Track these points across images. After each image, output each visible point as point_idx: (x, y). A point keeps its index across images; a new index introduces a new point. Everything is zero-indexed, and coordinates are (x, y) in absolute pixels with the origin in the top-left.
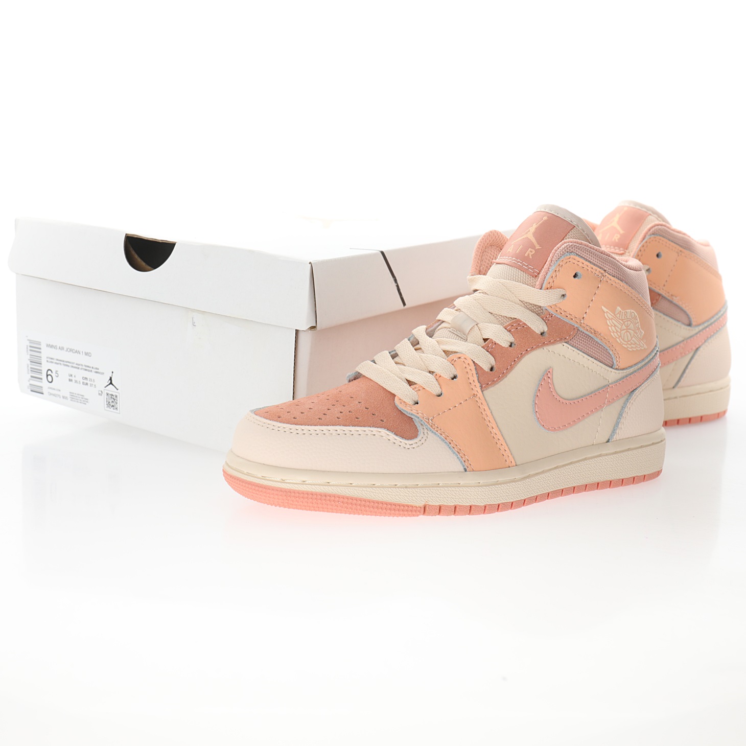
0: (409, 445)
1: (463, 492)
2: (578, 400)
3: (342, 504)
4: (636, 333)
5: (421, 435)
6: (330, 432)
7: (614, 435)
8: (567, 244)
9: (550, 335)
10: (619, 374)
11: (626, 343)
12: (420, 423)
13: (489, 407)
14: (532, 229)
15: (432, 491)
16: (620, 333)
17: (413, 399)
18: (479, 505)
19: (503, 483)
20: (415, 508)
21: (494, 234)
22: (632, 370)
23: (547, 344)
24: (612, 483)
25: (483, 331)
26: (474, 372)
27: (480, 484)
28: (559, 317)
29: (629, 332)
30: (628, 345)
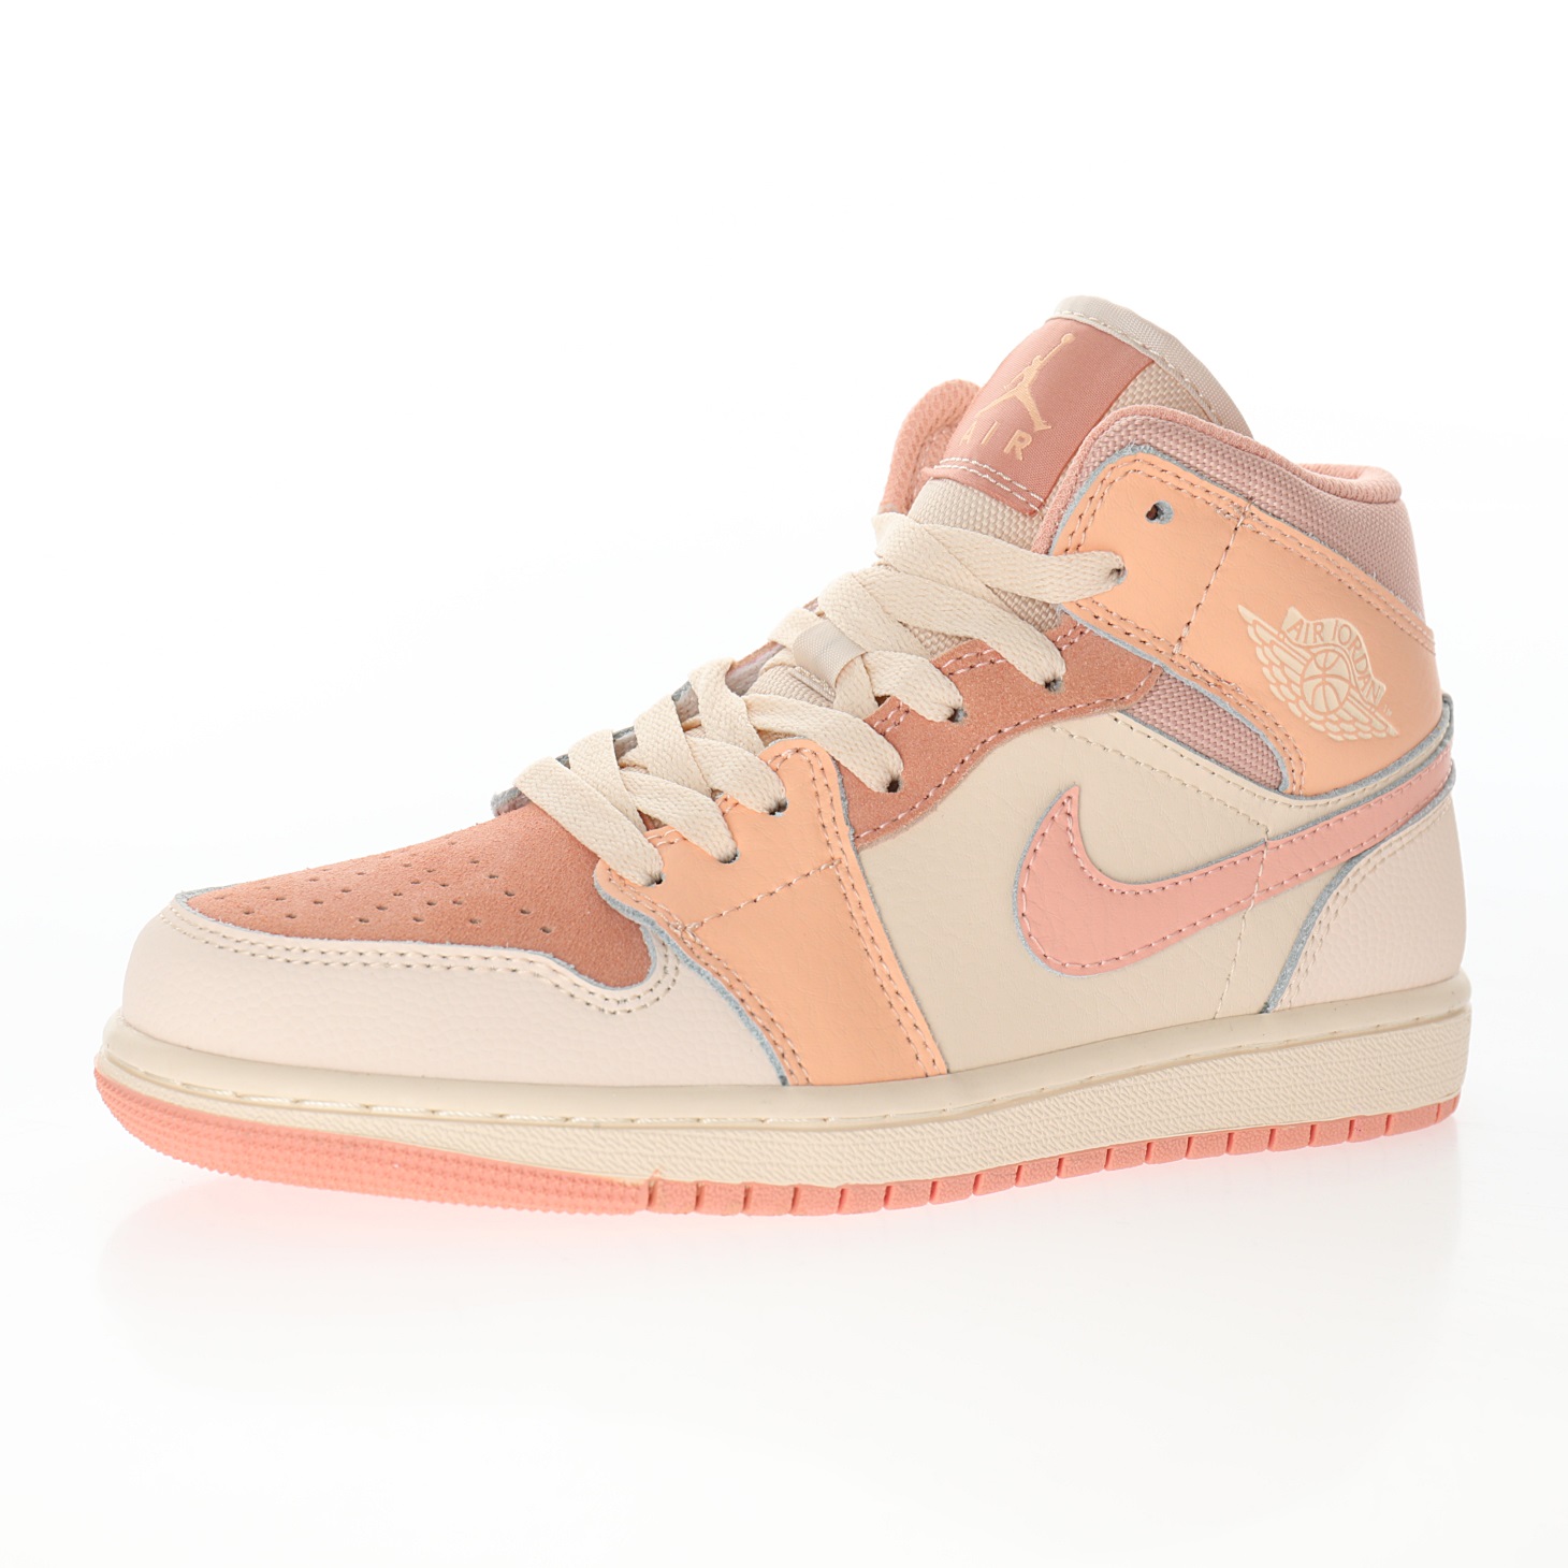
0: (615, 1003)
1: (770, 1146)
2: (1162, 884)
3: (403, 1170)
4: (1357, 688)
5: (655, 974)
6: (383, 960)
7: (1282, 992)
8: (1130, 418)
9: (1073, 688)
10: (1303, 811)
11: (1321, 718)
12: (659, 940)
13: (873, 897)
14: (1031, 374)
15: (675, 1139)
16: (1301, 686)
17: (646, 872)
18: (825, 1185)
19: (902, 1125)
20: (622, 1189)
21: (956, 392)
22: (1344, 799)
23: (1064, 716)
24: (1277, 1134)
25: (877, 675)
26: (837, 793)
27: (827, 1125)
28: (1102, 635)
29: (1331, 685)
30: (1328, 724)
